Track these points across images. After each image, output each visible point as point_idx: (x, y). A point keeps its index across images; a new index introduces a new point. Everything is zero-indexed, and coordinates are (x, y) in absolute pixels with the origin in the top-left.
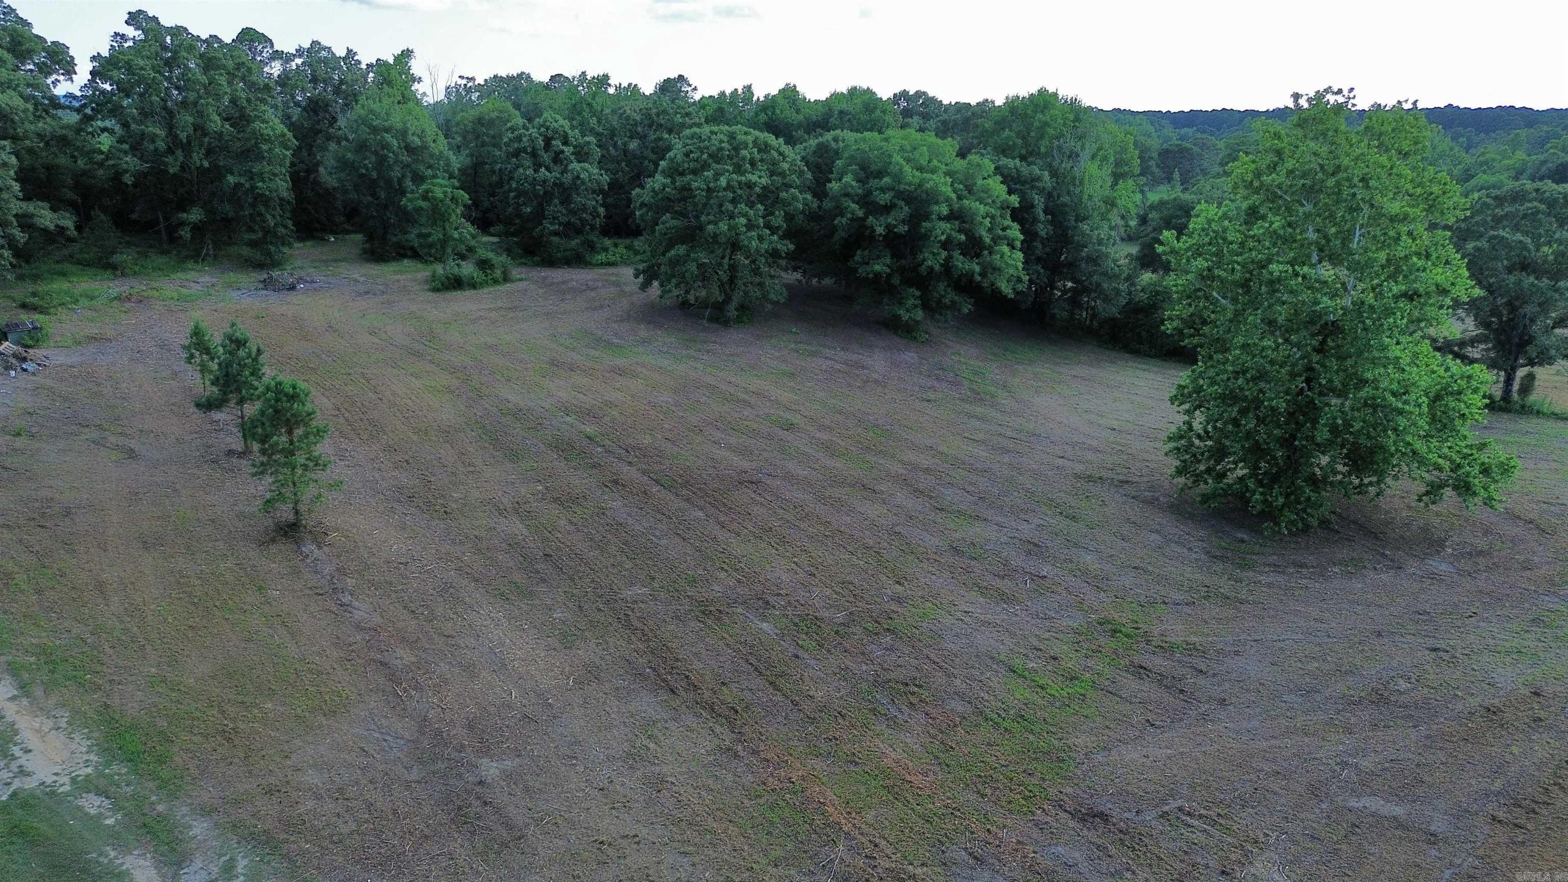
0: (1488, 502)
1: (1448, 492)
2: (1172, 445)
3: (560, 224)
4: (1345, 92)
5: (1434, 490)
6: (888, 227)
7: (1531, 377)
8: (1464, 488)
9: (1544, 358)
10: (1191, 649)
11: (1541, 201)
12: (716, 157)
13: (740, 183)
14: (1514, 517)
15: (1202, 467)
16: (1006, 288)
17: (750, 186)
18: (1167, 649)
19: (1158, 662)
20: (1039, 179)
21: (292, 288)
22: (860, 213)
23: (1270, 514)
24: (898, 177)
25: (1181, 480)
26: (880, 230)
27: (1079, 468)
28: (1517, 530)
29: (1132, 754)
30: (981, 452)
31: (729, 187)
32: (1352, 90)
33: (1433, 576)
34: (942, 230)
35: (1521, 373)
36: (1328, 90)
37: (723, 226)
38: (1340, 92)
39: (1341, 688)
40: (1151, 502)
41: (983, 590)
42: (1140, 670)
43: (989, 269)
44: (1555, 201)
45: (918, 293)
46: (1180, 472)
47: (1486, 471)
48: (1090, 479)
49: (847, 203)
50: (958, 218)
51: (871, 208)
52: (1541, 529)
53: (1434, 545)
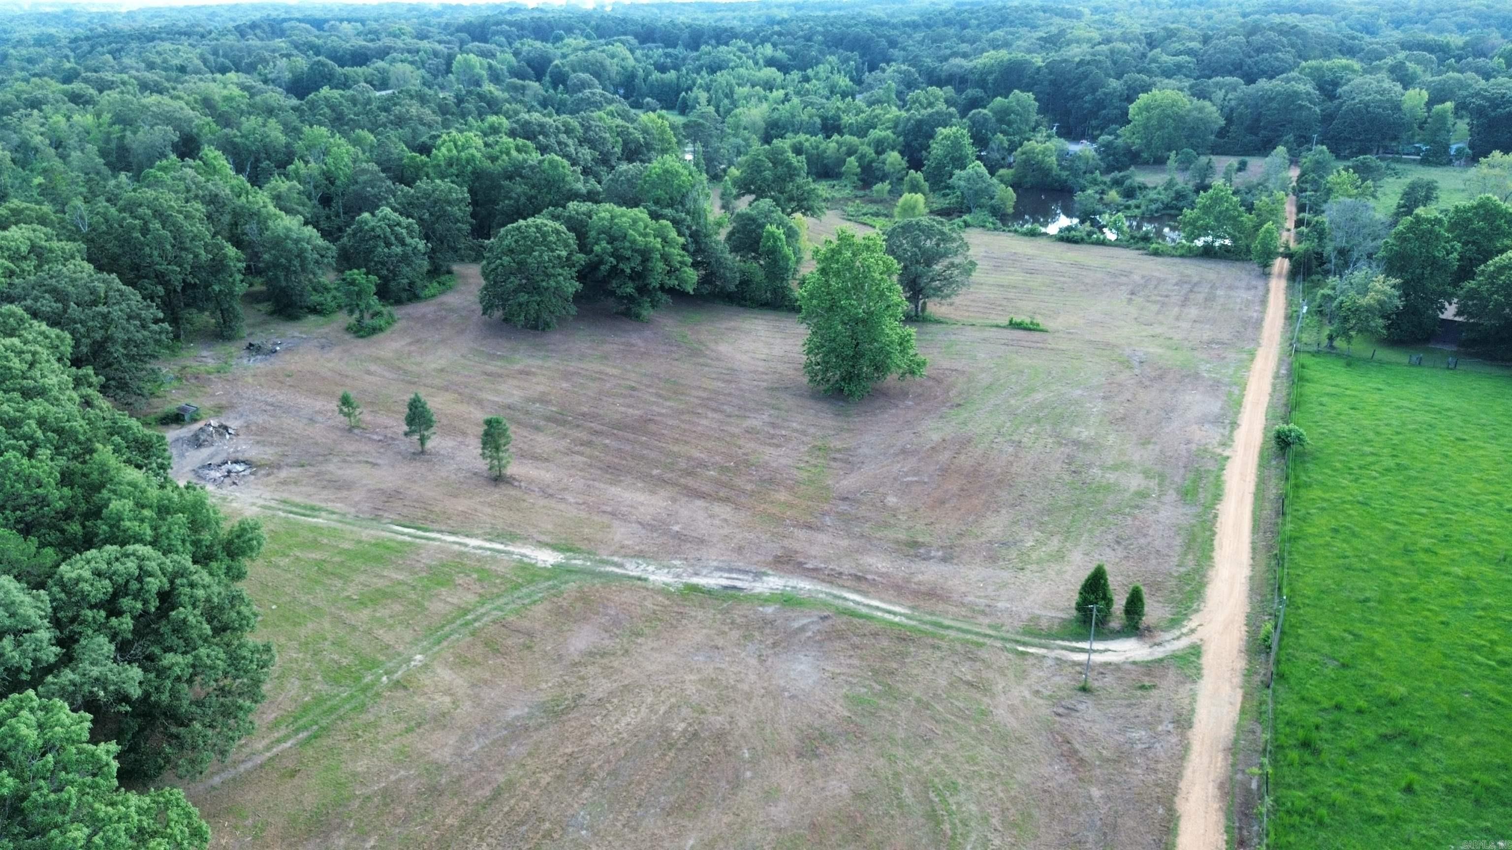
0: (921, 375)
1: (908, 375)
5: (903, 375)
6: (632, 269)
7: (925, 304)
8: (912, 373)
9: (928, 296)
10: (846, 449)
14: (929, 377)
15: (819, 378)
16: (689, 288)
17: (559, 257)
18: (839, 451)
19: (838, 456)
21: (275, 351)
22: (615, 262)
23: (851, 394)
24: (634, 242)
25: (812, 384)
26: (628, 271)
27: (764, 384)
28: (931, 383)
29: (845, 482)
30: (720, 384)
31: (550, 261)
33: (908, 407)
34: (658, 266)
35: (921, 302)
39: (892, 451)
40: (801, 396)
41: (770, 445)
42: (835, 459)
43: (682, 281)
45: (648, 300)
47: (919, 364)
48: (772, 389)
49: (606, 257)
50: (665, 258)
51: (620, 258)
52: (939, 381)
53: (905, 394)
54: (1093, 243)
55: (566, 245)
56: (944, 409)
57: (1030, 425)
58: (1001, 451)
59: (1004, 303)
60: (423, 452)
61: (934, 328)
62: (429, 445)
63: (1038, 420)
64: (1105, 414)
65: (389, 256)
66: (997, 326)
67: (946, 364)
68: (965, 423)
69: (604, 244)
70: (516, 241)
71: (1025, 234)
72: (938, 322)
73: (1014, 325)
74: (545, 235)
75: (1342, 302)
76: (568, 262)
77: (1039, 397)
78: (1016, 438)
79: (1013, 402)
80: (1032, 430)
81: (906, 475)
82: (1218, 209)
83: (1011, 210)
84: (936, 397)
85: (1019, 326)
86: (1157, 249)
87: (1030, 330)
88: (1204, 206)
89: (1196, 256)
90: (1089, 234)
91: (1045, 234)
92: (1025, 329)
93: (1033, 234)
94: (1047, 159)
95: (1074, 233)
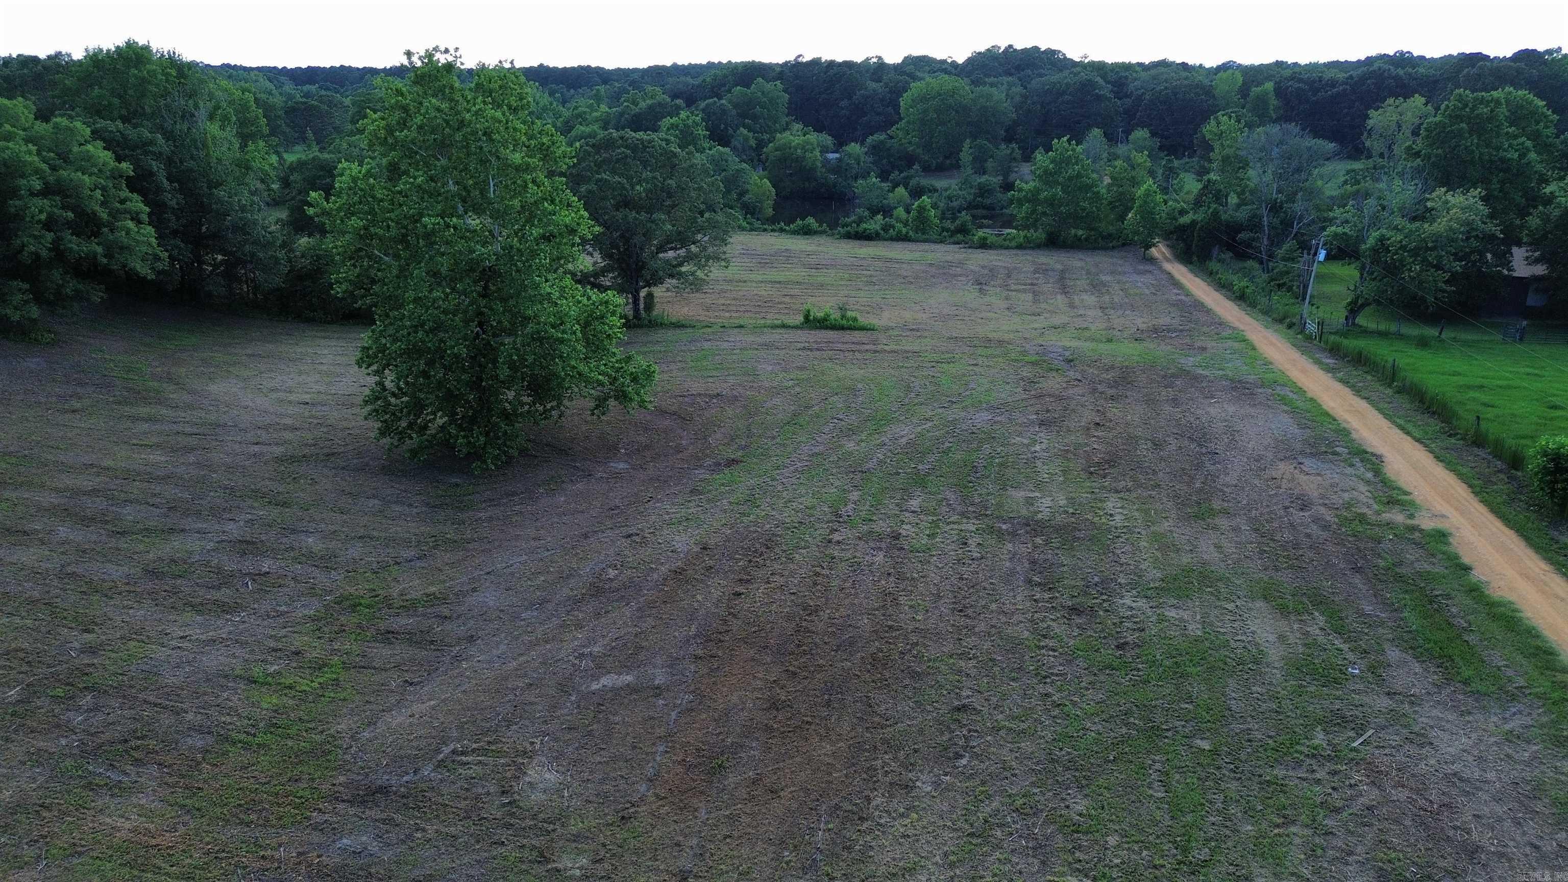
0: (642, 404)
1: (612, 402)
2: (369, 408)
4: (452, 51)
5: (601, 403)
7: (650, 296)
8: (622, 397)
9: (656, 280)
10: (431, 600)
11: (627, 147)
14: (662, 412)
15: (404, 424)
16: (143, 269)
18: (410, 607)
19: (405, 622)
20: (152, 142)
23: (476, 455)
25: (386, 441)
27: (278, 450)
28: (666, 421)
29: (397, 719)
30: (157, 457)
32: (457, 49)
33: (617, 476)
35: (643, 293)
36: (436, 49)
38: (447, 51)
39: (566, 592)
41: (198, 608)
42: (388, 636)
43: (115, 249)
44: (636, 146)
46: (383, 433)
47: (635, 379)
48: (293, 459)
52: (682, 418)
53: (611, 449)
56: (701, 474)
57: (907, 493)
58: (856, 566)
59: (787, 299)
61: (670, 334)
63: (920, 481)
64: (1065, 454)
66: (784, 326)
67: (696, 387)
68: (751, 501)
71: (795, 232)
72: (678, 326)
73: (812, 323)
75: (1383, 238)
77: (905, 432)
78: (882, 526)
79: (850, 446)
80: (914, 504)
81: (601, 669)
83: (770, 212)
84: (679, 450)
85: (823, 324)
86: (985, 239)
87: (842, 328)
88: (1045, 172)
89: (1038, 246)
90: (886, 228)
91: (823, 232)
92: (834, 328)
93: (807, 232)
94: (808, 155)
95: (864, 226)
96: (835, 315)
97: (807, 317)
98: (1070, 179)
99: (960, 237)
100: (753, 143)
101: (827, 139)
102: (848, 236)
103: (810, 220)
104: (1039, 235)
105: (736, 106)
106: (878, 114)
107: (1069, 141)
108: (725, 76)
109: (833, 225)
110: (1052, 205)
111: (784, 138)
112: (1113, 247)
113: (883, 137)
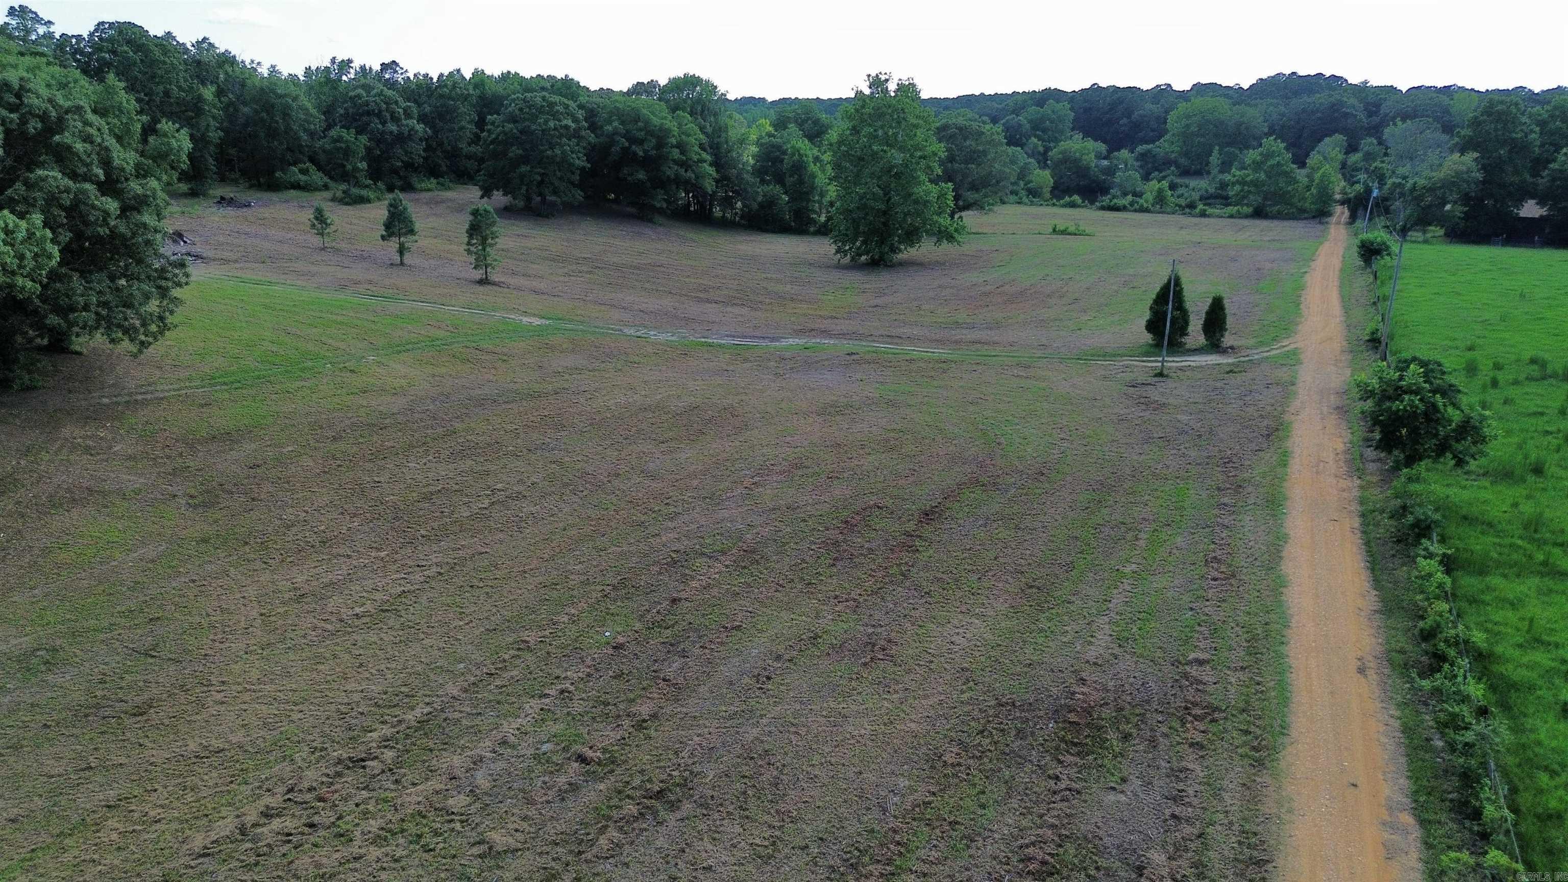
3: (402, 161)
6: (645, 151)
12: (541, 110)
13: (561, 126)
14: (967, 255)
16: (708, 188)
17: (567, 127)
18: (868, 289)
21: (249, 206)
22: (627, 144)
24: (647, 122)
26: (641, 154)
28: (970, 258)
31: (555, 129)
33: (945, 269)
34: (676, 153)
37: (558, 151)
45: (662, 192)
48: (795, 264)
49: (618, 138)
50: (681, 146)
51: (633, 140)
53: (941, 264)
54: (1135, 211)
55: (575, 120)
56: (985, 269)
57: (1081, 270)
58: (1049, 283)
60: (402, 264)
61: (972, 237)
62: (408, 259)
63: (1089, 268)
65: (383, 133)
66: (1041, 233)
67: (985, 248)
68: (1007, 274)
69: (616, 124)
70: (521, 110)
71: (1063, 206)
72: (977, 233)
73: (1058, 232)
74: (552, 105)
75: (1415, 183)
76: (576, 135)
78: (1066, 277)
80: (1083, 272)
81: (944, 296)
82: (1269, 163)
83: (1047, 193)
84: (975, 264)
85: (1064, 232)
86: (1205, 210)
87: (1075, 234)
88: (1253, 162)
89: (1247, 216)
90: (1132, 204)
91: (1083, 207)
92: (1070, 234)
93: (1073, 205)
94: (1085, 157)
95: (1115, 201)
96: (1072, 229)
97: (1054, 230)
98: (1272, 166)
99: (1187, 210)
100: (1041, 149)
101: (1102, 147)
102: (1103, 208)
103: (1076, 198)
104: (1250, 210)
105: (1030, 121)
106: (1153, 130)
107: (1275, 139)
108: (1025, 101)
109: (1092, 202)
110: (1256, 186)
111: (1064, 145)
112: (1306, 219)
113: (1151, 146)
